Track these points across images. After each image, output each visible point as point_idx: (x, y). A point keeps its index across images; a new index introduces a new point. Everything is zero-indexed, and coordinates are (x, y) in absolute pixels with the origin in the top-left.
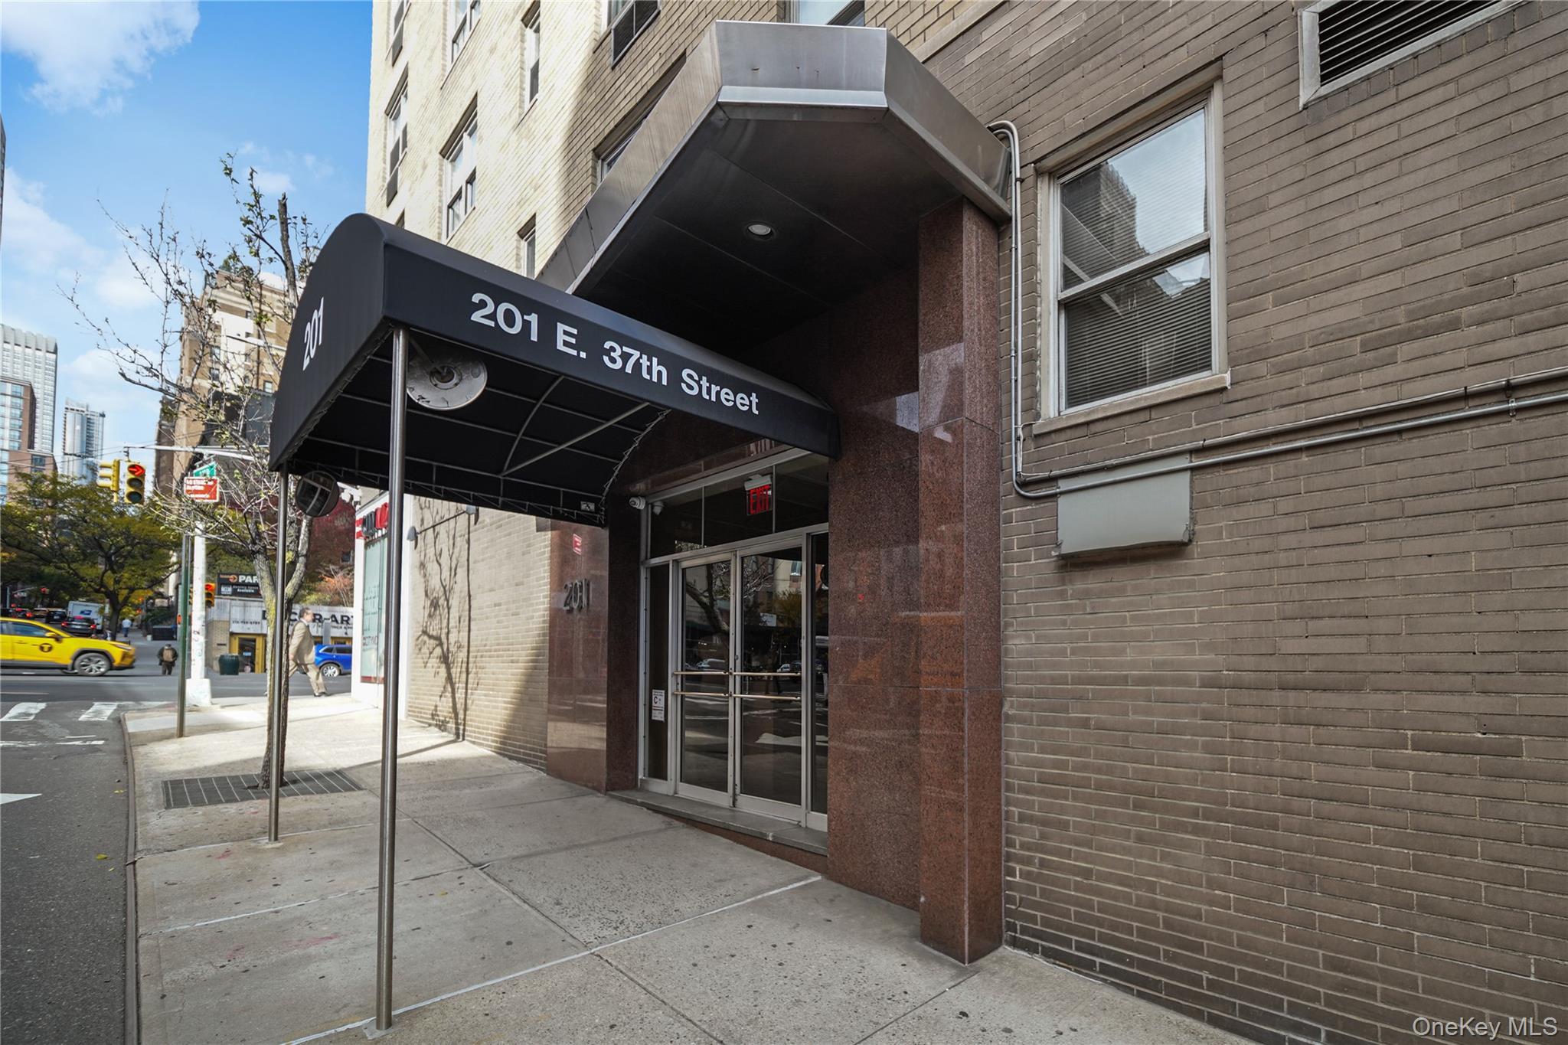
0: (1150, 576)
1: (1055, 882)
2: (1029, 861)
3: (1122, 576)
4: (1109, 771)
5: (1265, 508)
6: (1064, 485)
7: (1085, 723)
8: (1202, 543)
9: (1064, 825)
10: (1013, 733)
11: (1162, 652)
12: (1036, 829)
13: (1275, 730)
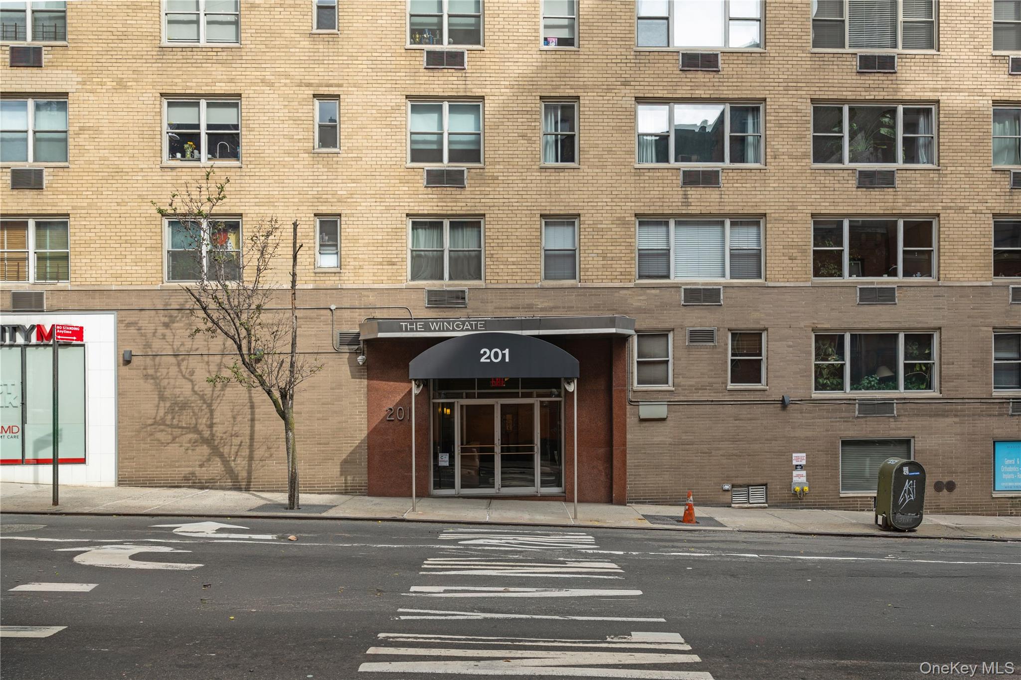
0: (659, 424)
1: (638, 487)
2: (631, 484)
3: (653, 423)
4: (650, 462)
5: (680, 414)
6: (641, 403)
7: (645, 453)
8: (669, 418)
9: (640, 475)
10: (628, 456)
11: (660, 439)
12: (633, 477)
13: (680, 452)
